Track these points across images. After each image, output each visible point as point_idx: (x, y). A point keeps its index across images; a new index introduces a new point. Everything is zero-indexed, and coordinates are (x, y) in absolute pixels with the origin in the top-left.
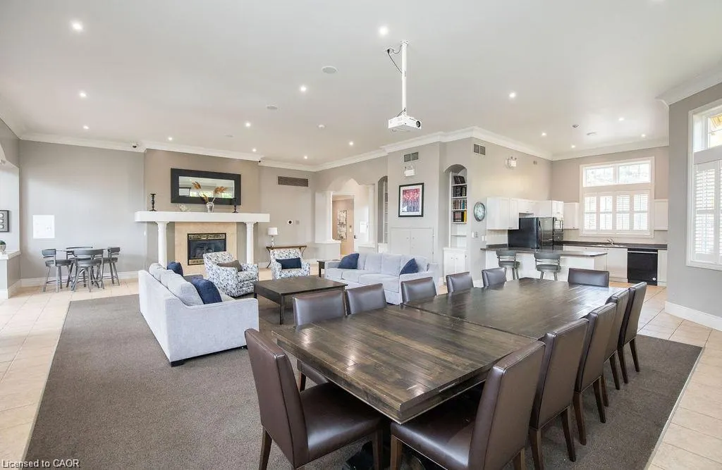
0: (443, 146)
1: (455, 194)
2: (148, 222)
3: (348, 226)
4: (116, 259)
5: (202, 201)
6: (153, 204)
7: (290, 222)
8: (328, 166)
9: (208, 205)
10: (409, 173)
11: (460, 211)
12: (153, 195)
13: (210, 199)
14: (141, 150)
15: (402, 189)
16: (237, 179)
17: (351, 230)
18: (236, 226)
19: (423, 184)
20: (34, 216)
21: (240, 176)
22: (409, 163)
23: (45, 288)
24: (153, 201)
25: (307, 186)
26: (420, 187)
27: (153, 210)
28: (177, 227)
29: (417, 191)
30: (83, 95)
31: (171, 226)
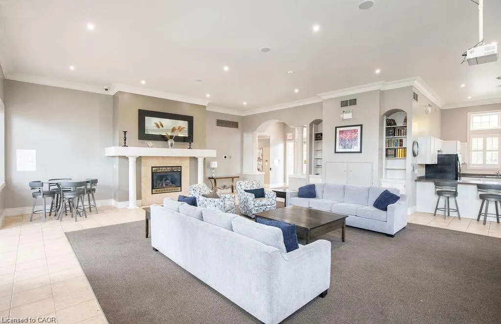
0: (382, 93)
1: (388, 134)
2: (119, 156)
3: (264, 161)
4: (94, 190)
5: (163, 138)
6: (125, 140)
7: (225, 157)
8: (257, 112)
9: (170, 142)
10: (348, 116)
11: (393, 149)
12: (125, 132)
13: (171, 137)
14: (111, 93)
15: (338, 130)
16: (190, 120)
17: (267, 164)
18: (189, 161)
19: (361, 126)
20: (17, 151)
21: (192, 117)
22: (345, 108)
23: (31, 218)
24: (125, 137)
25: (238, 128)
26: (359, 128)
27: (125, 146)
28: (143, 161)
29: (355, 131)
30: (91, 27)
31: (139, 160)
